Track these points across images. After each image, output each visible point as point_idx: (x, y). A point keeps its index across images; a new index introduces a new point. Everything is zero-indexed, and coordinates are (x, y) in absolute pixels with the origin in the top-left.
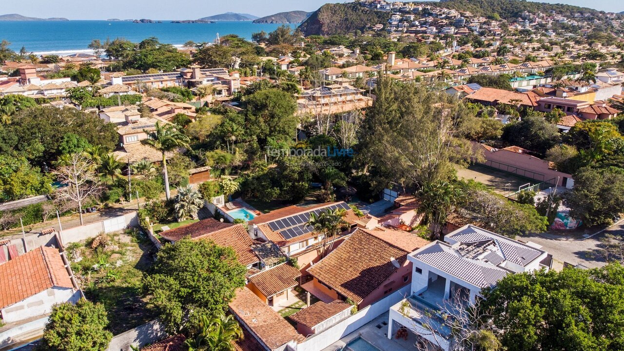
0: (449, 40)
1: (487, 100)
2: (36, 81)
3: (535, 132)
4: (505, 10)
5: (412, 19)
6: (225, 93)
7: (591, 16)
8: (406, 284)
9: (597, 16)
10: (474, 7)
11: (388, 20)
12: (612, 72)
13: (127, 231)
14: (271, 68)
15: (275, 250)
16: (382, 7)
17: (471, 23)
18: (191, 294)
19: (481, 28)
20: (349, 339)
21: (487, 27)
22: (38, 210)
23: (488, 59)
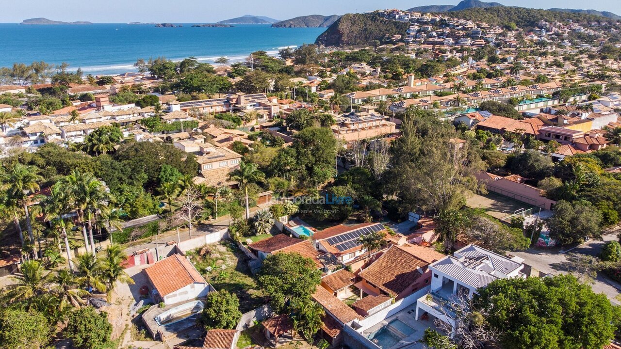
0: (466, 54)
1: (496, 127)
2: (109, 108)
3: (532, 164)
4: (522, 19)
5: (430, 29)
6: (266, 117)
7: (608, 25)
8: (428, 285)
9: (614, 25)
10: (492, 16)
11: (406, 31)
12: (614, 96)
13: (222, 242)
14: (303, 92)
15: (333, 259)
16: (400, 18)
17: (488, 34)
18: (291, 288)
19: (497, 39)
20: (390, 320)
21: (503, 38)
22: (155, 226)
23: (501, 79)
